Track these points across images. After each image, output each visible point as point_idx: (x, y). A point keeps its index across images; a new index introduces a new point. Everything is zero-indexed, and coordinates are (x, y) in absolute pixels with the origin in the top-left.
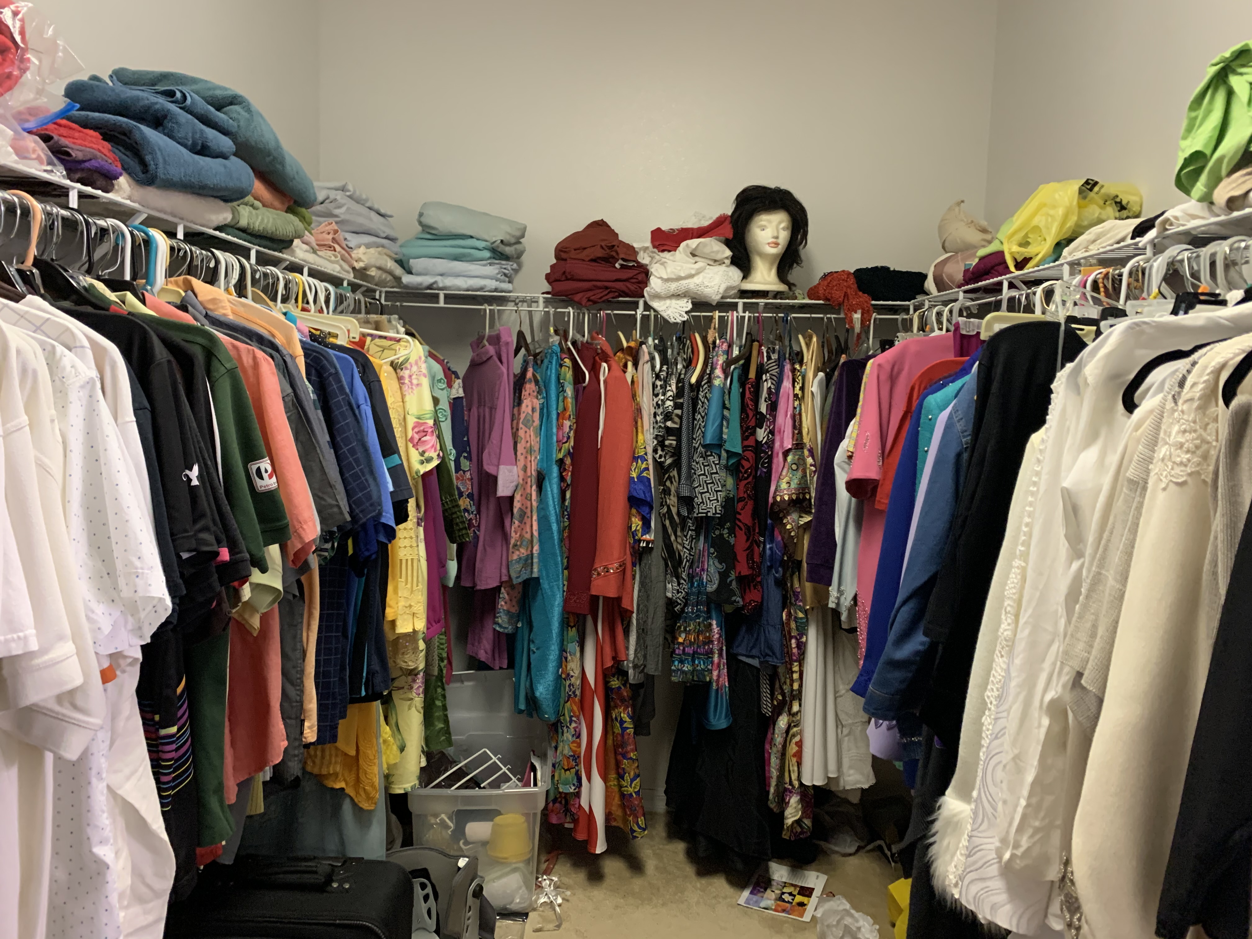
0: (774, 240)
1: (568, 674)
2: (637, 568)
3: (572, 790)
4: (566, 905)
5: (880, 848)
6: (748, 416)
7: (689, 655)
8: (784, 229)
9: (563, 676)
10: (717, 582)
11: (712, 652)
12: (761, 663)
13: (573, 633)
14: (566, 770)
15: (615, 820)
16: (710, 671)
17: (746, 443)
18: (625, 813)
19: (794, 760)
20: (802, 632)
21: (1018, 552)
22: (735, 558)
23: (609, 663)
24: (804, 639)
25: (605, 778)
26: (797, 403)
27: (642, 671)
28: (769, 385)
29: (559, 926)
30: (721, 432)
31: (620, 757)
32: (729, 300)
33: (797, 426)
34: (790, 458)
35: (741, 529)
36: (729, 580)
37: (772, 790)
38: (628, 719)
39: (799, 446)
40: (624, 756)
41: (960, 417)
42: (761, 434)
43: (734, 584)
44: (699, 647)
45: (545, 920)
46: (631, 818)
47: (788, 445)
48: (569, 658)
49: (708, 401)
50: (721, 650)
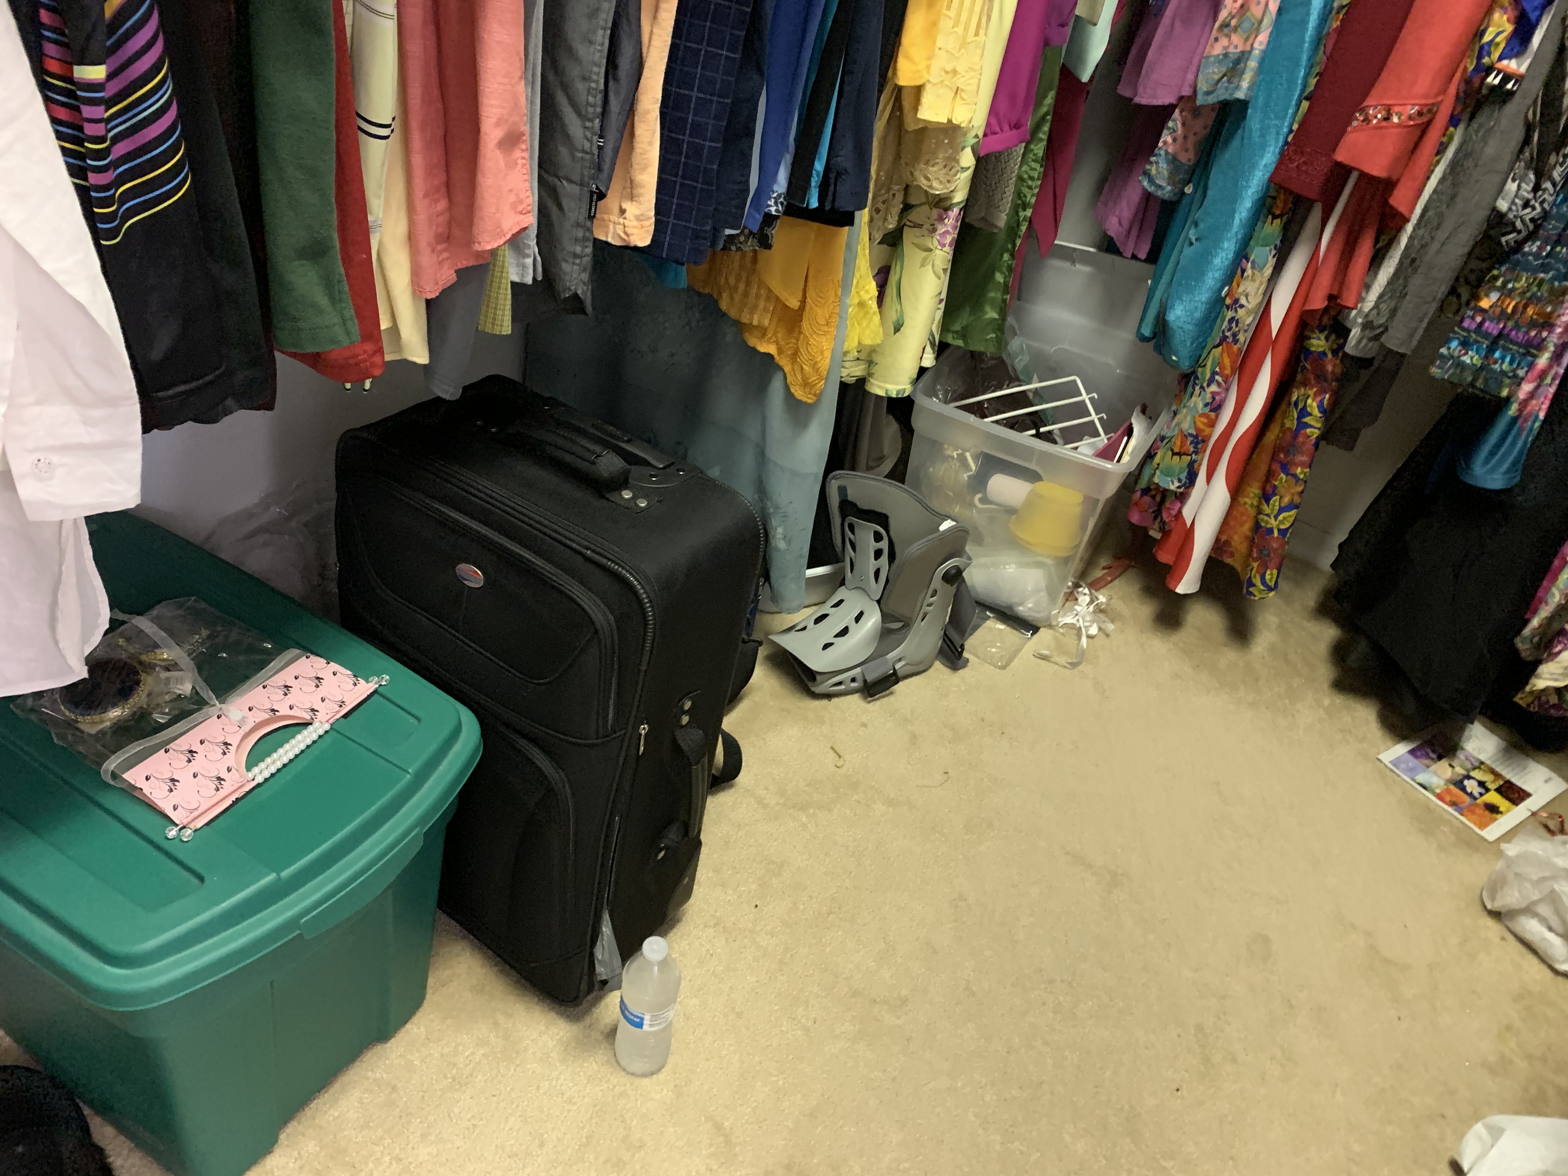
1: (1236, 301)
2: (1458, 135)
3: (1173, 486)
4: (1101, 640)
7: (1486, 335)
9: (1228, 301)
11: (1540, 346)
13: (1272, 228)
14: (1174, 454)
15: (1232, 555)
16: (1518, 381)
18: (1250, 555)
23: (1318, 302)
25: (1236, 490)
27: (1377, 338)
29: (1074, 665)
31: (1276, 466)
37: (1535, 622)
38: (1316, 412)
40: (1285, 468)
44: (1517, 327)
45: (1061, 648)
46: (1255, 565)
48: (1249, 272)
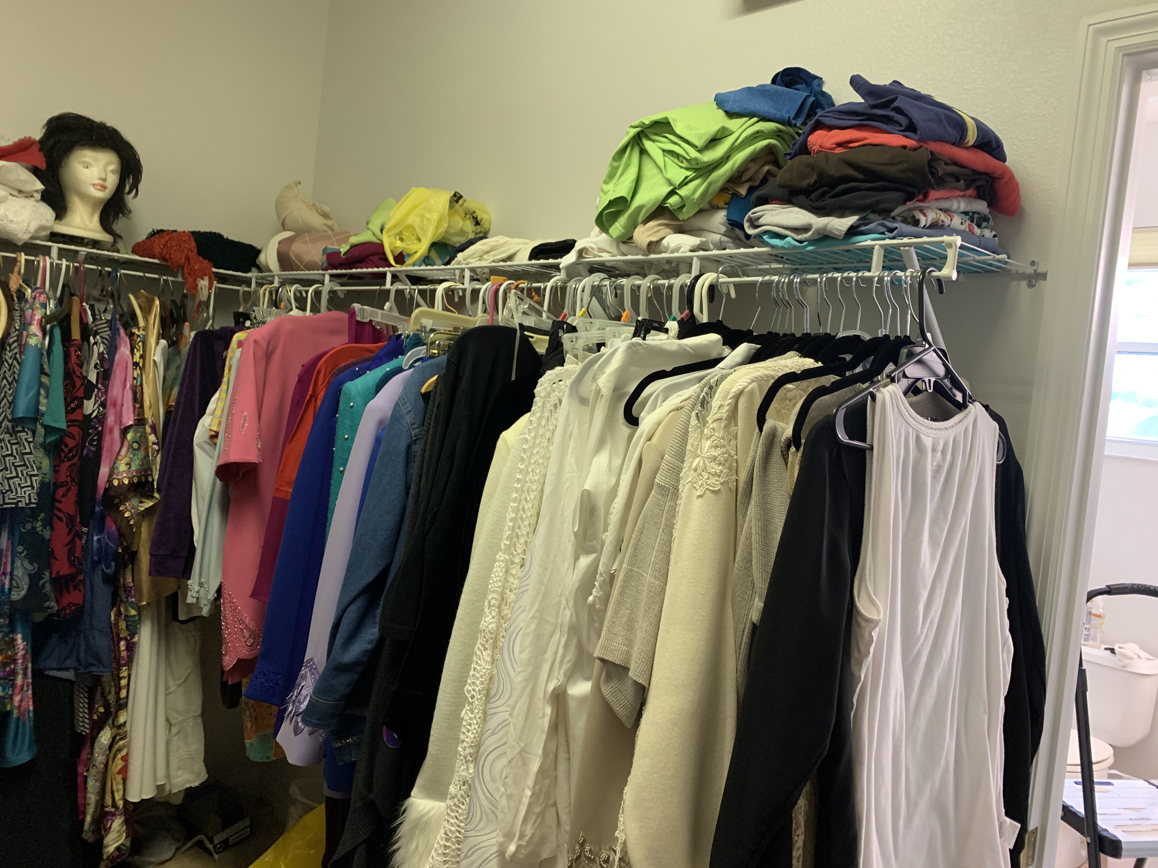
0: (100, 182)
5: (200, 844)
6: (74, 386)
8: (112, 172)
10: (26, 587)
11: (13, 673)
12: (77, 674)
16: (11, 697)
17: (72, 417)
19: (119, 777)
20: (133, 630)
21: (503, 546)
22: (51, 554)
24: (136, 639)
26: (136, 373)
28: (101, 349)
30: (38, 403)
32: (38, 242)
33: (138, 399)
34: (130, 436)
35: (61, 520)
36: (41, 582)
37: (88, 818)
39: (140, 421)
41: (409, 409)
42: (90, 407)
43: (48, 588)
47: (129, 420)
49: (19, 364)
50: (25, 669)
